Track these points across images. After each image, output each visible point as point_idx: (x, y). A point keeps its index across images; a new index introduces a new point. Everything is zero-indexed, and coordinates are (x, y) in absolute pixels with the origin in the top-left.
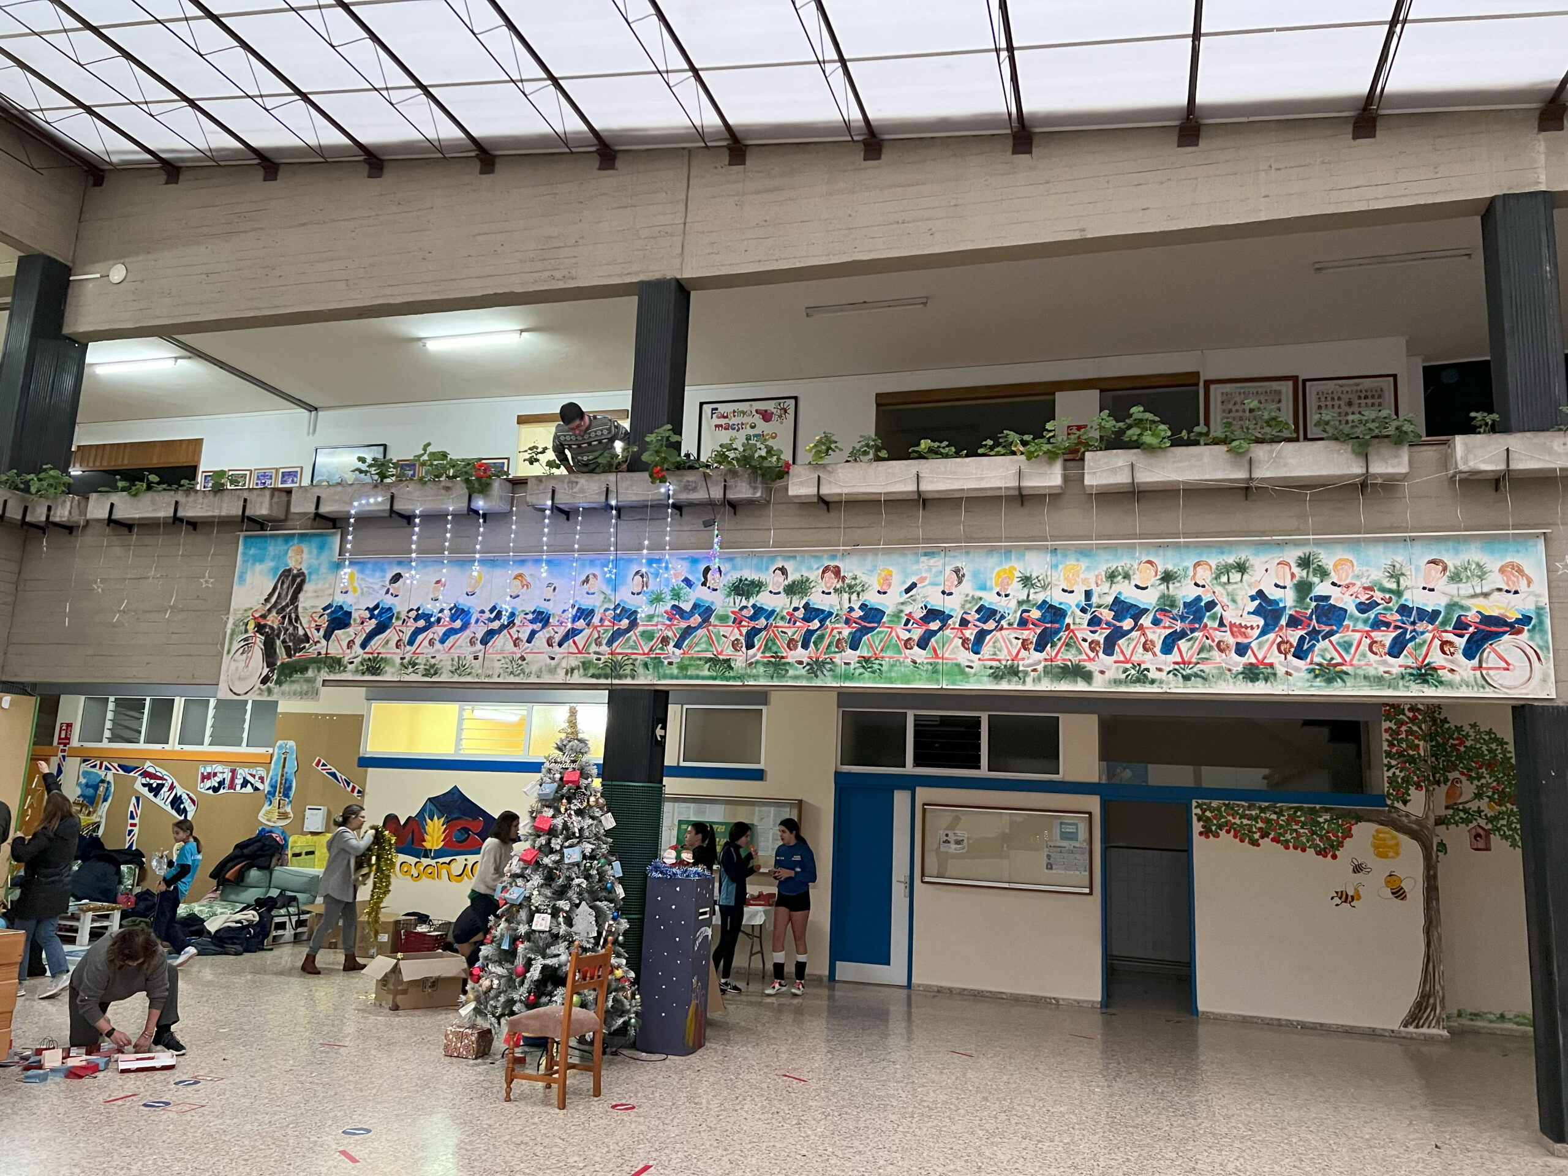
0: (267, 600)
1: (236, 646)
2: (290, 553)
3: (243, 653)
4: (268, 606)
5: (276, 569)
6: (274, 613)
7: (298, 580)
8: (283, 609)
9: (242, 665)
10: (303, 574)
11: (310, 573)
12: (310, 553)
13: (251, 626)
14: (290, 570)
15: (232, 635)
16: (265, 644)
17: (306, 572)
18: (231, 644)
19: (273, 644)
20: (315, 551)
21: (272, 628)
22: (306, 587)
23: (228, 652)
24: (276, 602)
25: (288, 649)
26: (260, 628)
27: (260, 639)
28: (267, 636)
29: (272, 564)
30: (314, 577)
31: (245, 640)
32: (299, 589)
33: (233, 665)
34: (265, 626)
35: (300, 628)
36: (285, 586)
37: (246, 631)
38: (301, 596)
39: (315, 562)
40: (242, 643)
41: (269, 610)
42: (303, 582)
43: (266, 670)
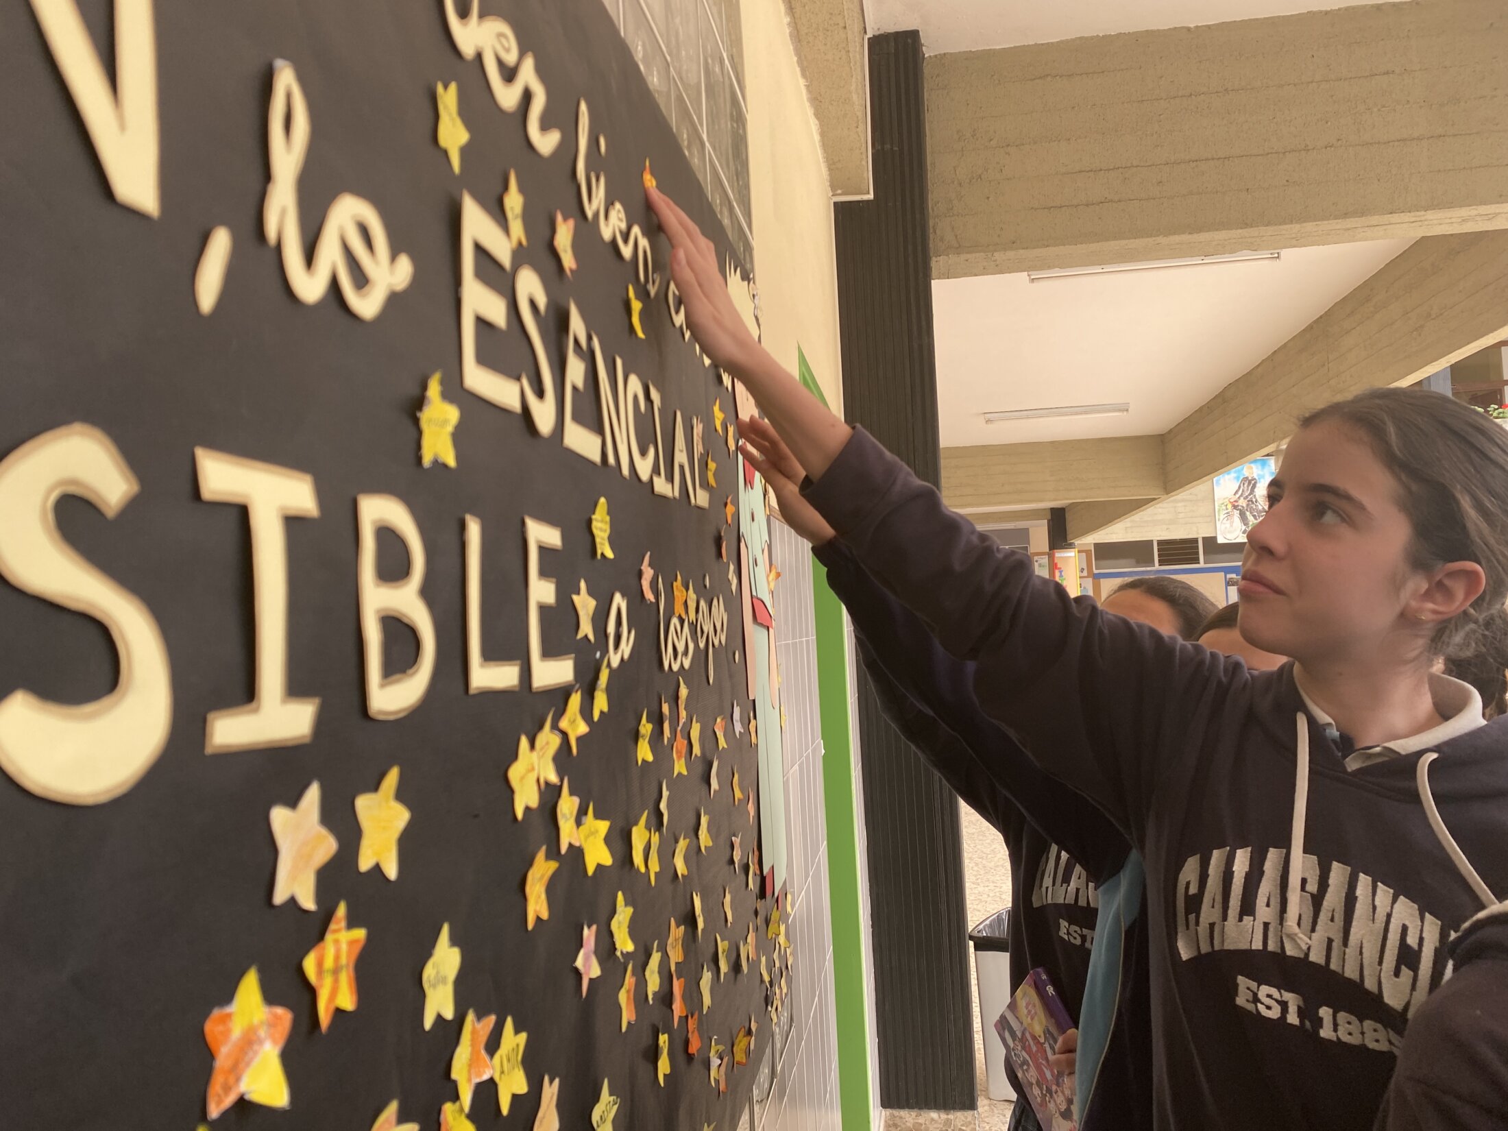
0: (1236, 493)
1: (1222, 518)
2: (1245, 469)
3: (1228, 520)
4: (1237, 496)
5: (1237, 478)
6: (1242, 498)
7: (1253, 482)
8: (1247, 497)
9: (1228, 525)
10: (1255, 479)
11: (1259, 479)
12: (1257, 468)
13: (1230, 506)
14: (1247, 478)
15: (1219, 510)
16: (1240, 514)
17: (1257, 478)
18: (1219, 515)
19: (1245, 514)
20: (1260, 467)
21: (1243, 507)
22: (1258, 485)
23: (1219, 520)
24: (1242, 494)
25: (1254, 516)
26: (1235, 507)
27: (1237, 513)
28: (1240, 510)
29: (1235, 475)
30: (1262, 480)
31: (1227, 513)
32: (1254, 486)
33: (1223, 526)
34: (1238, 506)
35: (1259, 506)
36: (1246, 485)
37: (1227, 509)
38: (1256, 490)
39: (1261, 473)
40: (1226, 515)
41: (1239, 498)
42: (1256, 483)
43: (1244, 527)
